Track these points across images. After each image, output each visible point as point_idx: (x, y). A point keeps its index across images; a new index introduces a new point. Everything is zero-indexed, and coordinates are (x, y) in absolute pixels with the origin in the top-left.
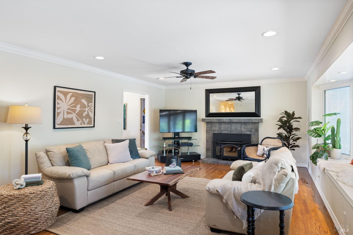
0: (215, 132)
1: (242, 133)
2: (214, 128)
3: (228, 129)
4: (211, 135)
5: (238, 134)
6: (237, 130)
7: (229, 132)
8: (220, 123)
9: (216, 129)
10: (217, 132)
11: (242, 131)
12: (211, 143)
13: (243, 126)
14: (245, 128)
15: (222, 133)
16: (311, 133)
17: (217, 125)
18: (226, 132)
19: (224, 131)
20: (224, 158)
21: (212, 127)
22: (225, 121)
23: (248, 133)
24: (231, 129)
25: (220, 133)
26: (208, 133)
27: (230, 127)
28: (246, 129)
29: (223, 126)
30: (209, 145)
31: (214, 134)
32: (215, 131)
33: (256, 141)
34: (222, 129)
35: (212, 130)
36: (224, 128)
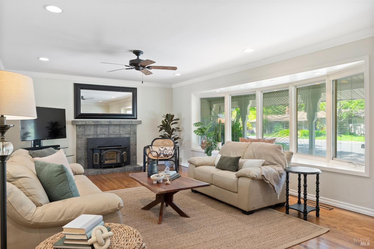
0: (89, 137)
1: (122, 136)
2: (88, 132)
3: (105, 133)
4: (83, 141)
5: (116, 137)
6: (115, 134)
7: (106, 136)
8: (96, 125)
9: (91, 133)
10: (91, 137)
11: (120, 135)
12: (84, 151)
13: (122, 128)
14: (123, 131)
15: (99, 137)
16: (197, 133)
17: (92, 128)
18: (103, 136)
19: (100, 135)
20: (105, 166)
21: (85, 131)
22: (103, 123)
23: (127, 136)
24: (109, 132)
25: (96, 137)
26: (80, 138)
27: (108, 130)
28: (125, 132)
29: (99, 130)
30: (82, 153)
31: (88, 139)
32: (89, 135)
33: (134, 143)
34: (98, 133)
35: (86, 134)
36: (100, 132)
